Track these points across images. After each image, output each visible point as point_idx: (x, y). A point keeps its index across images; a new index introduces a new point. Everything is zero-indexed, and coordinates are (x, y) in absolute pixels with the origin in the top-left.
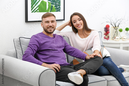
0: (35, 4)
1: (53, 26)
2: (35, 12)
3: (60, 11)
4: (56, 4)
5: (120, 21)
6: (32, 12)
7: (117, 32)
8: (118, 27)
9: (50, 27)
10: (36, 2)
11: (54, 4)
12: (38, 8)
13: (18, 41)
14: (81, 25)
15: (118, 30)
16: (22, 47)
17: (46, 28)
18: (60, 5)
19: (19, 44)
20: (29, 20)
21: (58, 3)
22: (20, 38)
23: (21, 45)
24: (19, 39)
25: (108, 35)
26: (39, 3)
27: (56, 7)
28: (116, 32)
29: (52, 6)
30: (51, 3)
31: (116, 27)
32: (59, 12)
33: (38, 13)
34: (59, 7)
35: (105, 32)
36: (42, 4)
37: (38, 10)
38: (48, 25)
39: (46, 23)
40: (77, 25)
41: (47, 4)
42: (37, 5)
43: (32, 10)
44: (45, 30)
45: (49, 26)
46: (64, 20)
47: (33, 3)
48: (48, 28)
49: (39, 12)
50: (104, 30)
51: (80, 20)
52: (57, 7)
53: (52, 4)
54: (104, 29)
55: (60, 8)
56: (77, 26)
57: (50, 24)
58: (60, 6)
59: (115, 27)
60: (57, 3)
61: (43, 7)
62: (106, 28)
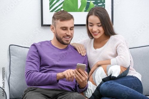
6: (52, 11)
16: (11, 59)
22: (11, 46)
23: (11, 56)
27: (97, 4)
29: (89, 3)
34: (102, 4)
42: (60, 2)
43: (50, 8)
52: (99, 4)
55: (104, 5)
58: (104, 2)
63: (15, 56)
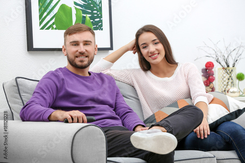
0: (48, 10)
1: (86, 53)
2: (48, 29)
3: (102, 29)
4: (92, 13)
5: (238, 55)
6: (42, 28)
7: (232, 79)
8: (233, 67)
9: (82, 54)
10: (50, 8)
11: (88, 13)
12: (53, 21)
13: (14, 86)
14: (158, 54)
15: (234, 75)
16: (23, 99)
17: (72, 57)
18: (101, 15)
19: (16, 93)
20: (35, 47)
21: (96, 12)
22: (18, 80)
23: (22, 94)
24: (15, 82)
25: (211, 85)
26: (56, 10)
27: (94, 20)
28: (229, 79)
29: (84, 18)
30: (81, 11)
31: (228, 66)
32: (101, 31)
33: (54, 30)
34: (98, 19)
35: (205, 79)
36: (62, 13)
37: (53, 24)
38: (77, 51)
39: (73, 45)
40: (150, 55)
41: (74, 12)
42: (52, 14)
43: (41, 23)
44: (71, 62)
45: (78, 53)
46: (111, 48)
47: (43, 9)
48: (77, 57)
49: (56, 29)
50: (203, 76)
51: (156, 43)
52: (96, 20)
53: (84, 12)
54: (203, 72)
55: (101, 21)
56: (150, 57)
57: (81, 48)
58: (101, 17)
59: (227, 68)
60: (95, 10)
61: (64, 18)
62: (206, 69)
63: (27, 93)
